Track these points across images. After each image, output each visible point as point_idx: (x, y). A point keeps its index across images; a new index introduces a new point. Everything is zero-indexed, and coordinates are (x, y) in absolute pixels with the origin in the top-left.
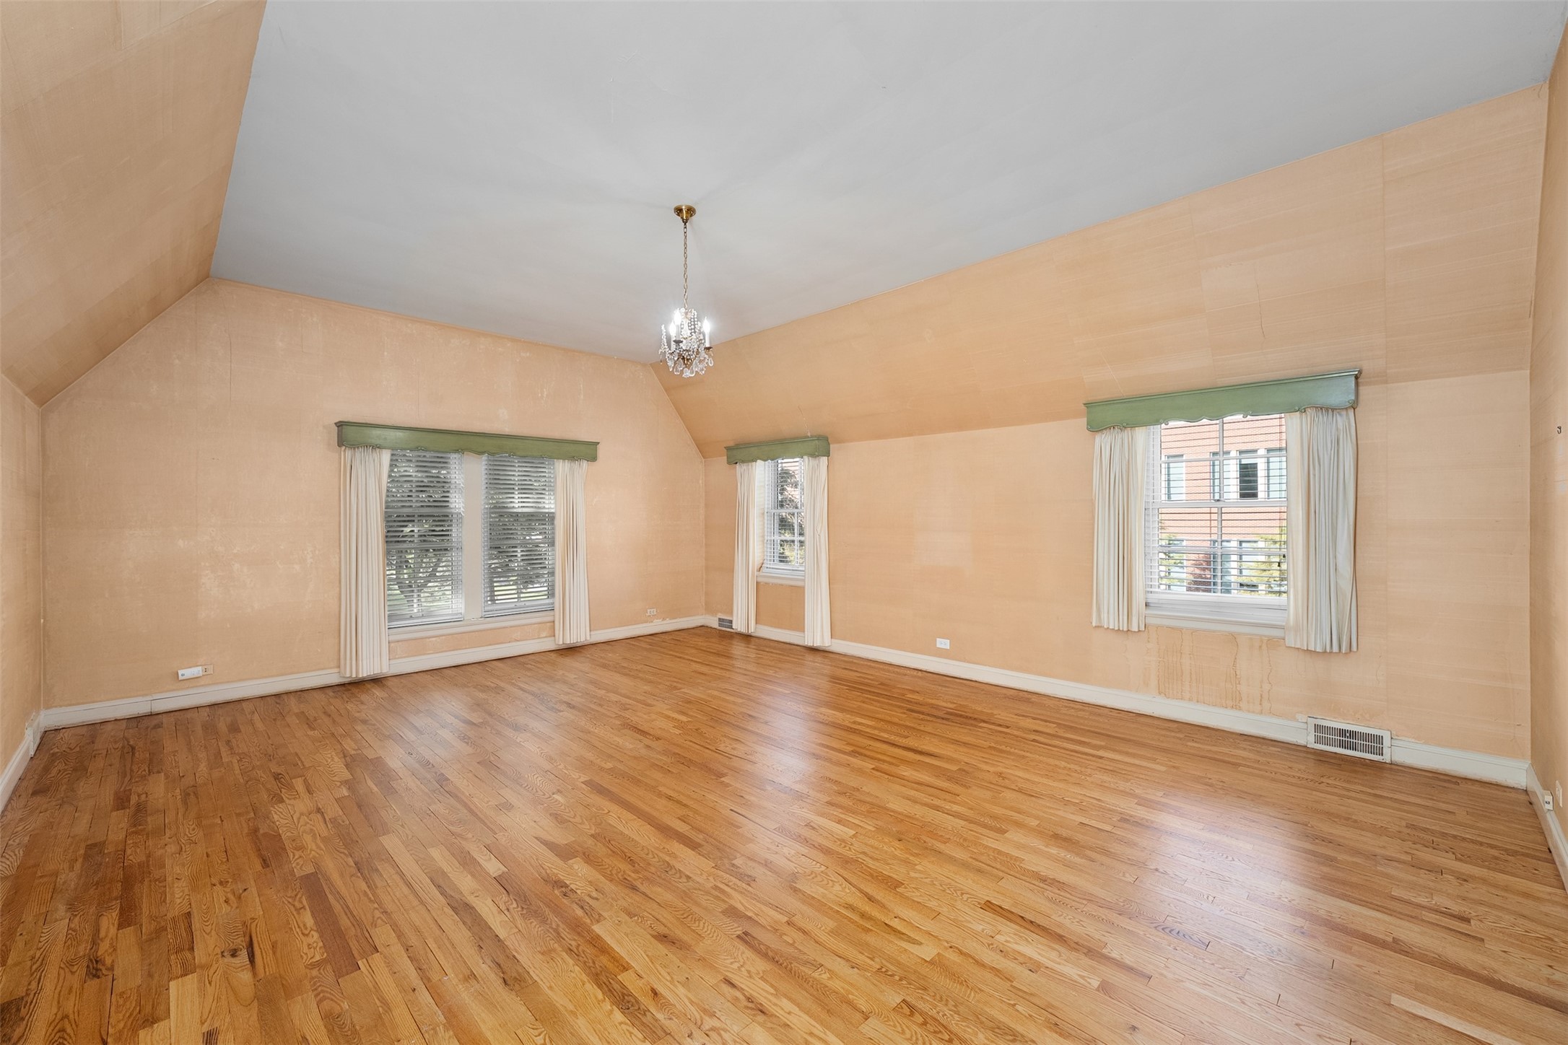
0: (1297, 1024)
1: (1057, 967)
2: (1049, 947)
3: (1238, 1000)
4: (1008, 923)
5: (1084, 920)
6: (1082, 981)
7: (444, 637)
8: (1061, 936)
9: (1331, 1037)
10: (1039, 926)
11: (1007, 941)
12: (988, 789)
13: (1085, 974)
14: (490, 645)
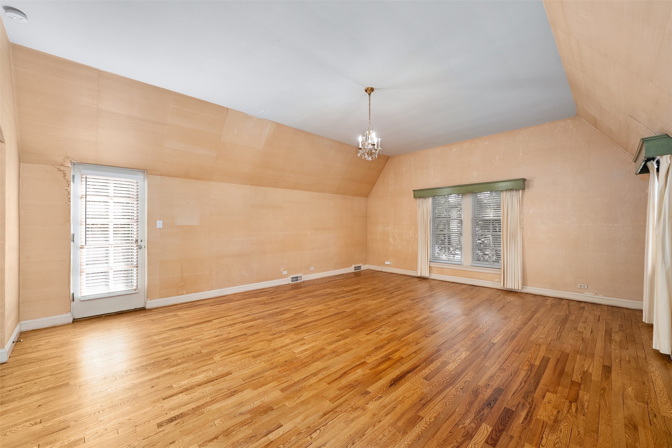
0: (107, 429)
1: (189, 380)
2: (197, 381)
3: (132, 418)
4: (216, 376)
5: (203, 394)
6: (178, 383)
7: (450, 270)
8: (200, 386)
9: (93, 436)
10: (209, 382)
11: (208, 373)
12: (335, 397)
13: (180, 385)
14: (469, 278)
